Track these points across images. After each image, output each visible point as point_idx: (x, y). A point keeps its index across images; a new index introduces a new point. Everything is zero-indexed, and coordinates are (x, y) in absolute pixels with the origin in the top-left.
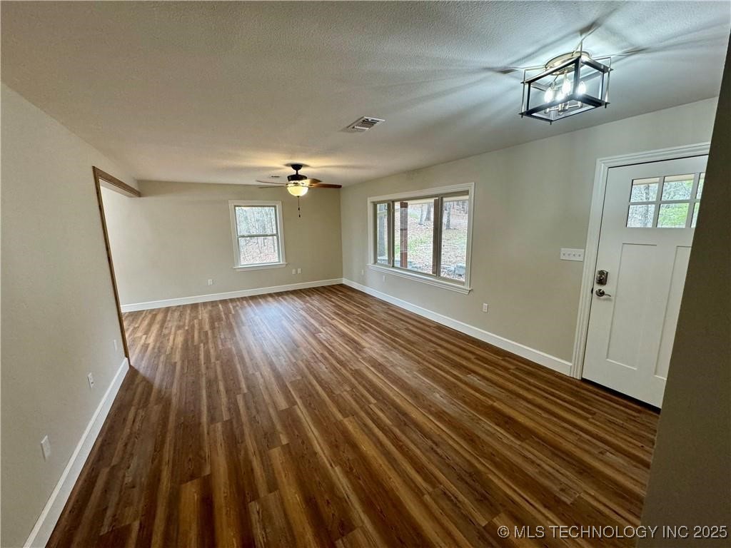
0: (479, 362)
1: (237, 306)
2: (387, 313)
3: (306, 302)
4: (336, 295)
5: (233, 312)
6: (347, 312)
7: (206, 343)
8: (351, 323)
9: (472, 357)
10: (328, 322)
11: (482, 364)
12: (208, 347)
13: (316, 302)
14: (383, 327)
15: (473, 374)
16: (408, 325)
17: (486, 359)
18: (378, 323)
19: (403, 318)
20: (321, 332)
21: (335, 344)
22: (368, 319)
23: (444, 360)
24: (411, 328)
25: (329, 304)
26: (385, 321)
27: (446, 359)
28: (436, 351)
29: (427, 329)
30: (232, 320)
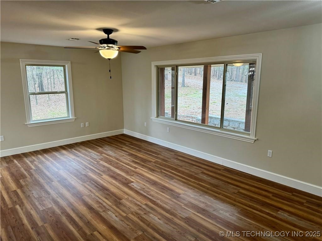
0: (278, 199)
1: (34, 160)
2: (177, 159)
3: (101, 153)
4: (125, 144)
5: (33, 167)
6: (144, 161)
7: (22, 205)
8: (154, 170)
9: (270, 195)
10: (133, 171)
11: (281, 200)
12: (26, 208)
13: (110, 152)
14: (183, 173)
15: (280, 211)
16: (203, 170)
17: (282, 196)
18: (176, 169)
19: (194, 163)
20: (133, 182)
21: (152, 193)
22: (165, 166)
23: (251, 200)
24: (205, 172)
25: (123, 153)
26: (181, 166)
27: (252, 199)
28: (239, 192)
29: (219, 172)
30: (37, 176)
